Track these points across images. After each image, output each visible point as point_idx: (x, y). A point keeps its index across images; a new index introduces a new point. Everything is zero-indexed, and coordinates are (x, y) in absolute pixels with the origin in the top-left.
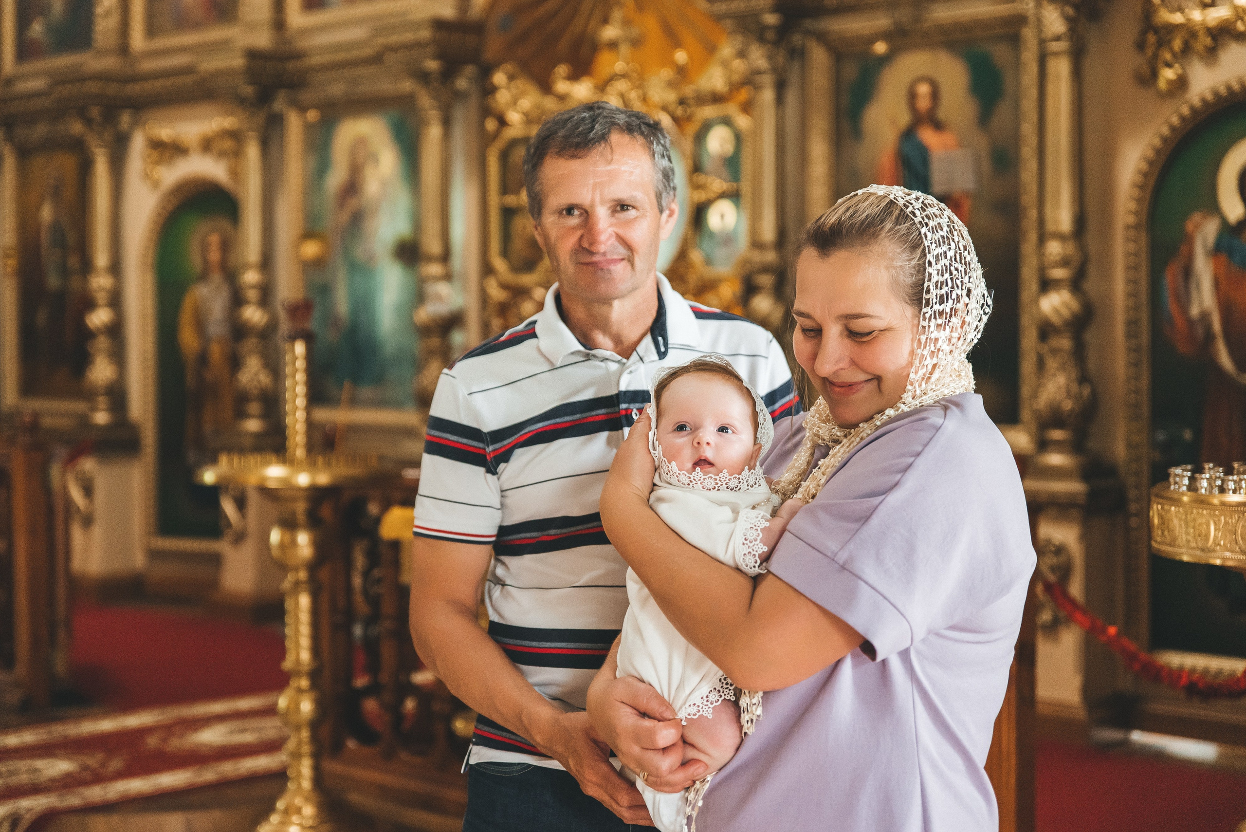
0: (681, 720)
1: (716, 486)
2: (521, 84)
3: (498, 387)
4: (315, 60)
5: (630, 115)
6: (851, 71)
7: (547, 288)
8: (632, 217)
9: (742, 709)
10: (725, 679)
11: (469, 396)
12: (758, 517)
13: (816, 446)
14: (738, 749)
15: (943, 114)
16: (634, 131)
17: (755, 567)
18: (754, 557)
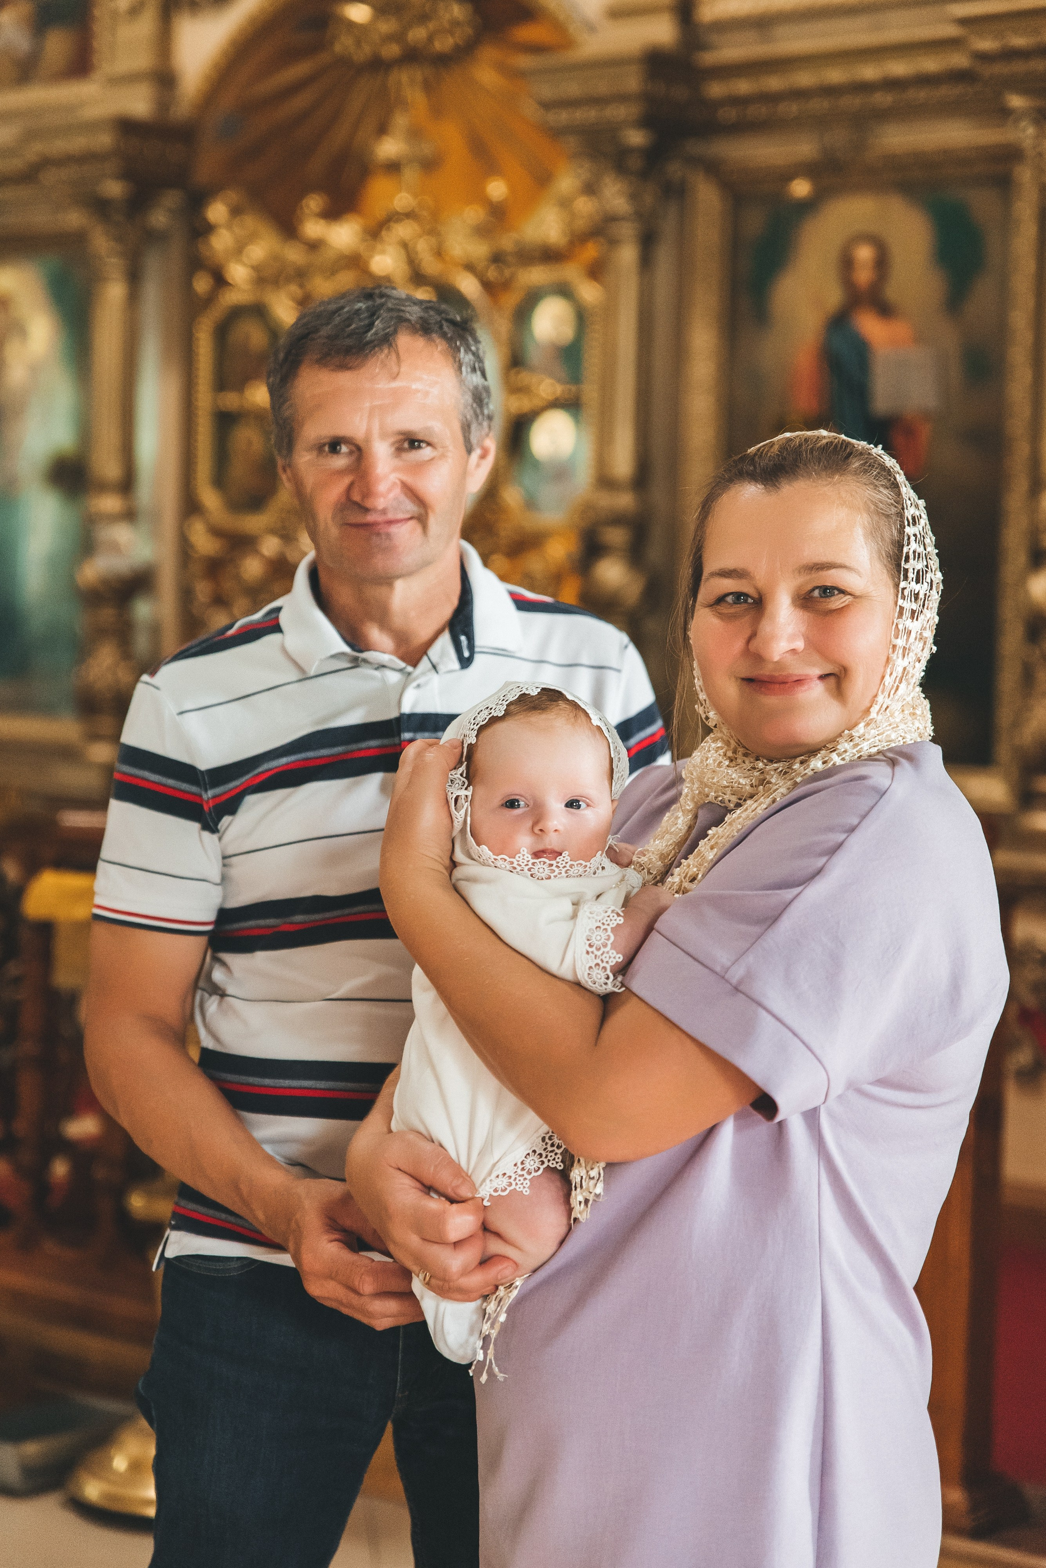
0: (483, 1200)
1: (551, 875)
2: (250, 222)
3: (221, 704)
5: (427, 308)
6: (756, 221)
8: (427, 458)
9: (574, 1185)
10: (550, 1138)
11: (180, 716)
12: (608, 911)
13: (703, 805)
14: (562, 1243)
16: (432, 331)
17: (606, 984)
18: (603, 970)
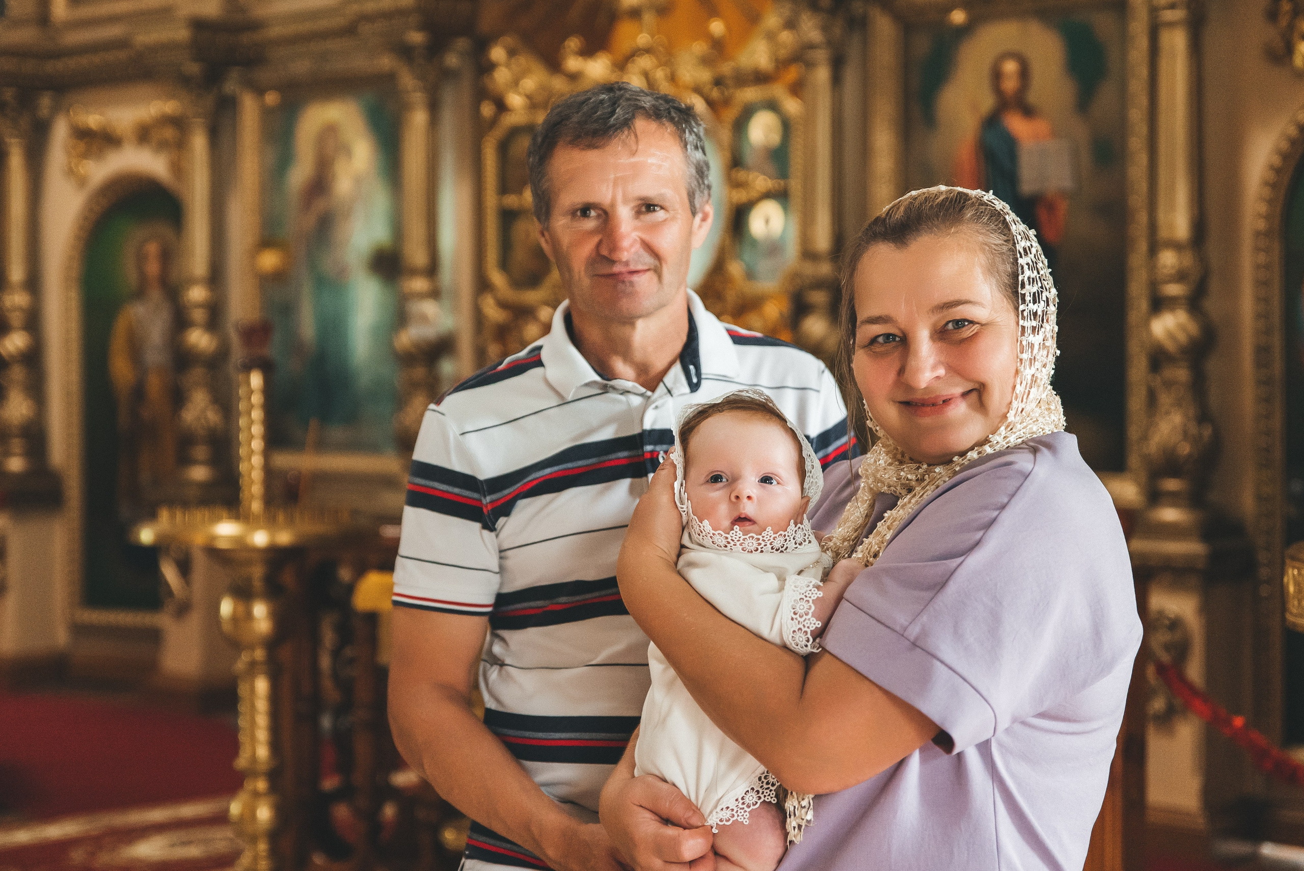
0: (712, 827)
1: (759, 547)
2: (523, 60)
3: (497, 426)
4: (275, 31)
5: (657, 98)
6: (923, 45)
7: (555, 308)
8: (661, 220)
9: (788, 813)
10: (765, 777)
11: (461, 436)
12: (809, 586)
13: (877, 496)
14: (780, 861)
15: (1033, 97)
16: (661, 117)
17: (806, 646)
18: (805, 634)
